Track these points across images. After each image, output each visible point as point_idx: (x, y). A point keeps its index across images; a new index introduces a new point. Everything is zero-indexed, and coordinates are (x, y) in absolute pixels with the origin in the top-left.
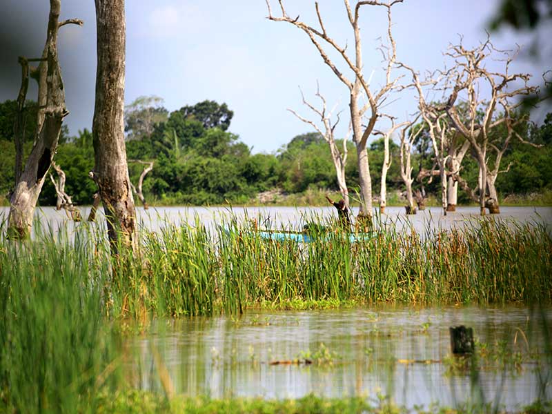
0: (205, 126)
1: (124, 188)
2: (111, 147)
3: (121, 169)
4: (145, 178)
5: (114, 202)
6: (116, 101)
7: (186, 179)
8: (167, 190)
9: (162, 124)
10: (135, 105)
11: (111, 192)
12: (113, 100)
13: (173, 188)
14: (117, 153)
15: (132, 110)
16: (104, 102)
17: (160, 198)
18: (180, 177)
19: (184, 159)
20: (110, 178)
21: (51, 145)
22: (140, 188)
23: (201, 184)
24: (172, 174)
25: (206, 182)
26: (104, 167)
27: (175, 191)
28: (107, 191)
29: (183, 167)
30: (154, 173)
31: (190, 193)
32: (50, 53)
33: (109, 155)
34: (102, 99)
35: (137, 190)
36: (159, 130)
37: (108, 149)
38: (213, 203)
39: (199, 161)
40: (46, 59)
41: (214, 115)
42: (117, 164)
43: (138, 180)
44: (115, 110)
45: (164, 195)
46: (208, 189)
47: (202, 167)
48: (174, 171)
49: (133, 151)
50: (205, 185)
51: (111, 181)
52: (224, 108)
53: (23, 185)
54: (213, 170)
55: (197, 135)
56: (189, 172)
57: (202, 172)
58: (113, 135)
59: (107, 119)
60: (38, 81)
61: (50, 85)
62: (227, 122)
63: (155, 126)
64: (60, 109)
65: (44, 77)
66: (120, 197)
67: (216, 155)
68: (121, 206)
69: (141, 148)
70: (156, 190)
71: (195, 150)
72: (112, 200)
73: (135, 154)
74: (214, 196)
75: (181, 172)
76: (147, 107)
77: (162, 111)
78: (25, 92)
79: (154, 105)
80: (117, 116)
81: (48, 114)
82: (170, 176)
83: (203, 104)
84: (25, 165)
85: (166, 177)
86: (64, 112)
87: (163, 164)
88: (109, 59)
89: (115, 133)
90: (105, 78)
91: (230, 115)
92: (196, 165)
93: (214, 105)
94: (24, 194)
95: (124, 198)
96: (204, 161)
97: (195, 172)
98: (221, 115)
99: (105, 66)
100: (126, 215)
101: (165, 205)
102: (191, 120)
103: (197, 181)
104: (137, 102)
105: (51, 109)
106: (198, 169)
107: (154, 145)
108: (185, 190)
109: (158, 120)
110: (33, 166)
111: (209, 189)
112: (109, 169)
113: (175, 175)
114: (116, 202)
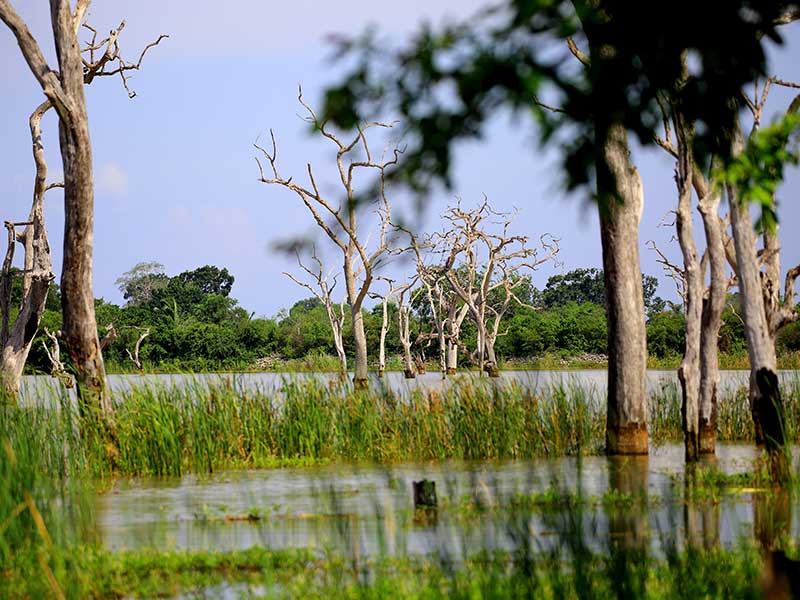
0: (205, 291)
1: (93, 346)
2: (79, 304)
3: (90, 327)
4: (142, 345)
5: (82, 361)
6: (84, 259)
7: (183, 345)
8: (165, 356)
9: (160, 291)
10: (134, 272)
11: (79, 351)
12: (81, 257)
13: (170, 354)
14: (85, 311)
15: (130, 277)
16: (72, 259)
17: (158, 364)
18: (177, 343)
19: (183, 326)
20: (79, 336)
21: (38, 309)
22: (136, 354)
23: (199, 350)
24: (169, 340)
25: (204, 347)
26: (73, 325)
27: (172, 357)
29: (181, 333)
30: (152, 339)
31: (188, 360)
32: (36, 218)
33: (77, 313)
34: (70, 256)
35: (134, 357)
36: (158, 295)
37: (76, 307)
38: (211, 368)
39: (198, 326)
40: (32, 223)
41: (214, 280)
42: (85, 323)
43: (134, 347)
44: (83, 267)
45: (162, 362)
46: (206, 356)
47: (200, 333)
48: (171, 337)
49: (132, 318)
50: (203, 351)
51: (79, 340)
52: (224, 273)
53: (9, 350)
54: (211, 336)
55: (197, 302)
56: (187, 338)
57: (201, 339)
58: (81, 293)
59: (74, 276)
60: (25, 245)
61: (36, 248)
62: (228, 287)
63: (153, 292)
64: (46, 273)
65: (30, 241)
66: (89, 356)
67: (217, 321)
68: (90, 364)
69: (139, 315)
70: (154, 357)
71: (194, 316)
73: (134, 321)
74: (212, 362)
75: (179, 338)
76: (147, 273)
77: (161, 278)
78: (12, 256)
79: (154, 271)
80: (85, 274)
81: (34, 277)
82: (168, 342)
83: (203, 269)
84: (12, 330)
85: (164, 344)
86: (51, 275)
87: (160, 331)
88: (76, 216)
89: (83, 291)
90: (72, 235)
91: (231, 280)
92: (194, 331)
93: (215, 270)
94: (10, 359)
95: (93, 356)
96: (203, 327)
97: (194, 338)
98: (222, 281)
99: (73, 223)
100: (95, 374)
101: (162, 372)
102: (190, 285)
103: (195, 347)
104: (137, 268)
105: (37, 273)
106: (196, 334)
107: (152, 311)
108: (183, 356)
109: (157, 286)
110: (20, 331)
111: (208, 354)
112: (77, 327)
113: (172, 339)
114: (85, 360)
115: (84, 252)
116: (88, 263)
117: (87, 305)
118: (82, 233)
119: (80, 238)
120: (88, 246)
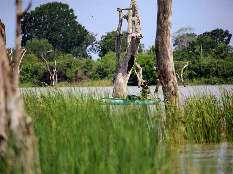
0: (216, 42)
1: (172, 75)
2: (165, 53)
3: (170, 65)
4: (184, 71)
5: (167, 82)
6: (167, 29)
7: (206, 70)
8: (196, 76)
9: (193, 42)
10: (178, 32)
11: (165, 77)
12: (166, 28)
13: (199, 75)
14: (168, 57)
15: (176, 35)
16: (161, 30)
17: (192, 81)
18: (203, 69)
19: (205, 61)
20: (165, 70)
21: (134, 54)
22: (182, 75)
23: (214, 73)
24: (199, 68)
25: (217, 72)
26: (161, 64)
27: (200, 77)
28: (163, 76)
29: (205, 64)
30: (189, 68)
31: (209, 78)
32: (133, 6)
33: (164, 57)
34: (160, 28)
35: (180, 77)
36: (192, 45)
37: (163, 54)
38: (221, 83)
39: (214, 61)
40: (131, 9)
41: (221, 36)
42: (168, 62)
43: (180, 72)
44: (167, 34)
45: (194, 79)
46: (218, 76)
47: (215, 64)
48: (200, 66)
49: (178, 56)
50: (216, 74)
51: (165, 72)
52: (227, 32)
53: (120, 74)
54: (221, 66)
55: (212, 48)
56: (207, 67)
57: (215, 67)
58: (166, 47)
59: (162, 38)
60: (128, 20)
61: (133, 22)
62: (229, 40)
63: (189, 43)
64: (138, 35)
65: (130, 18)
66: (170, 80)
67: (222, 58)
68: (170, 84)
69: (182, 55)
70: (190, 77)
71: (211, 55)
72: (166, 81)
73: (179, 58)
74: (221, 79)
75: (203, 67)
76: (185, 33)
77: (193, 35)
78: (121, 26)
79: (189, 32)
80: (168, 37)
81: (132, 37)
82: (198, 69)
83: (215, 31)
84: (121, 64)
85: (195, 70)
86: (141, 36)
87: (194, 63)
88: (163, 7)
89: (167, 46)
90: (161, 17)
91: (230, 36)
92: (212, 63)
93: (221, 31)
94: (120, 79)
95: (172, 80)
96: (216, 61)
97: (211, 67)
98: (225, 37)
99: (162, 11)
100: (173, 89)
101: (195, 84)
102: (209, 39)
103: (212, 72)
104: (180, 30)
105: (134, 35)
106: (213, 65)
107: (189, 53)
108: (206, 76)
109: (191, 40)
110: (125, 65)
111: (219, 75)
112: (164, 65)
113: (200, 69)
114: (168, 82)
115: (167, 26)
116: (169, 31)
117: (169, 53)
118: (166, 16)
119: (165, 19)
120: (170, 23)
